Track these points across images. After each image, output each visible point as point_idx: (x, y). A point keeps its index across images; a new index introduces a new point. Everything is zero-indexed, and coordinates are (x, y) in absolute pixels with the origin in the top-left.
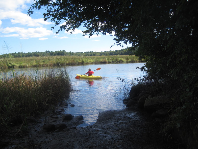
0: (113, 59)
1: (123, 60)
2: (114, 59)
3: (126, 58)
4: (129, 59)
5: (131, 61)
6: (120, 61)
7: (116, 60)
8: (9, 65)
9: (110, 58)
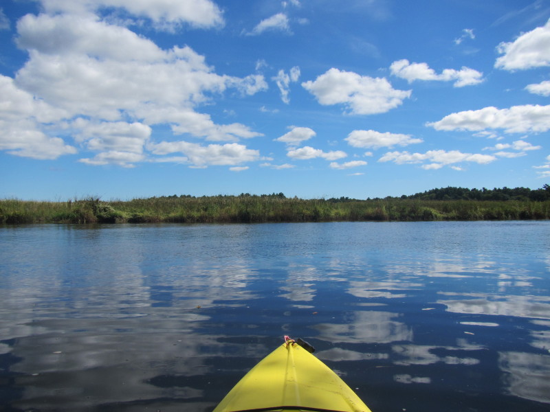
0: (403, 210)
1: (434, 211)
2: (408, 209)
3: (442, 209)
4: (451, 211)
5: (458, 217)
6: (424, 214)
7: (413, 211)
8: (103, 214)
9: (395, 207)
